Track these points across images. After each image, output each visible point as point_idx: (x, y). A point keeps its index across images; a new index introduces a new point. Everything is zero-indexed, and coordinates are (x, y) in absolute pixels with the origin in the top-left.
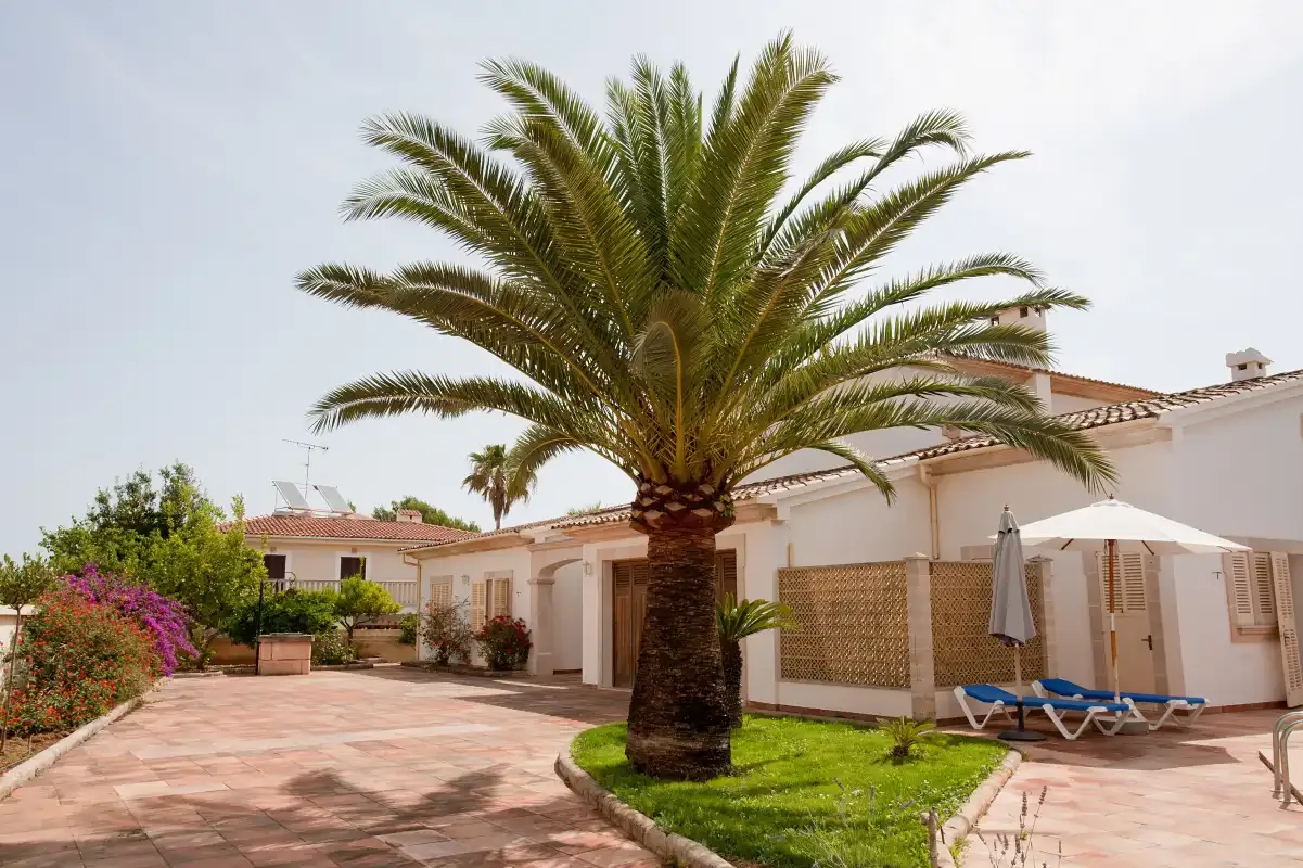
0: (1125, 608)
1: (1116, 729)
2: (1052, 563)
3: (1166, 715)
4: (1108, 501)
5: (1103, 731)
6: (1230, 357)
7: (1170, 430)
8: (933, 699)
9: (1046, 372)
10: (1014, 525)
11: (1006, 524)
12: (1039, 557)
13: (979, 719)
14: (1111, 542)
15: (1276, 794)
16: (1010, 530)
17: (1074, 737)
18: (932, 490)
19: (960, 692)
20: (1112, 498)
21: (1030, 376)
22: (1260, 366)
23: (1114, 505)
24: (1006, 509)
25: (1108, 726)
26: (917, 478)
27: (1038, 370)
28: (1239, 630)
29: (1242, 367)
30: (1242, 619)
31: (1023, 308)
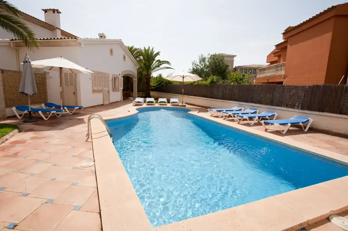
0: (69, 85)
1: (60, 116)
2: (50, 74)
3: (74, 110)
4: (60, 58)
5: (57, 116)
6: (99, 34)
7: (81, 43)
8: (5, 111)
9: (60, 29)
10: (28, 60)
11: (25, 59)
12: (46, 72)
13: (20, 115)
14: (61, 68)
15: (86, 136)
16: (27, 62)
17: (47, 119)
18: (17, 51)
19: (14, 109)
20: (61, 57)
21: (55, 29)
22: (104, 37)
23: (61, 59)
24: (26, 55)
25: (58, 115)
26: (9, 46)
27: (57, 28)
28: (94, 91)
29: (101, 37)
30: (95, 88)
31: (54, 11)
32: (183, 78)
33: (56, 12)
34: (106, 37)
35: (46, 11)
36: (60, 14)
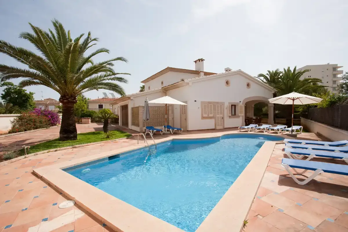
0: (183, 113)
6: (226, 68)
7: (189, 83)
9: (203, 72)
18: (166, 93)
21: (200, 73)
22: (229, 70)
26: (161, 91)
27: (201, 71)
28: (203, 118)
29: (227, 71)
30: (205, 115)
31: (199, 60)
32: (293, 101)
33: (201, 61)
34: (231, 70)
35: (196, 62)
36: (204, 61)
